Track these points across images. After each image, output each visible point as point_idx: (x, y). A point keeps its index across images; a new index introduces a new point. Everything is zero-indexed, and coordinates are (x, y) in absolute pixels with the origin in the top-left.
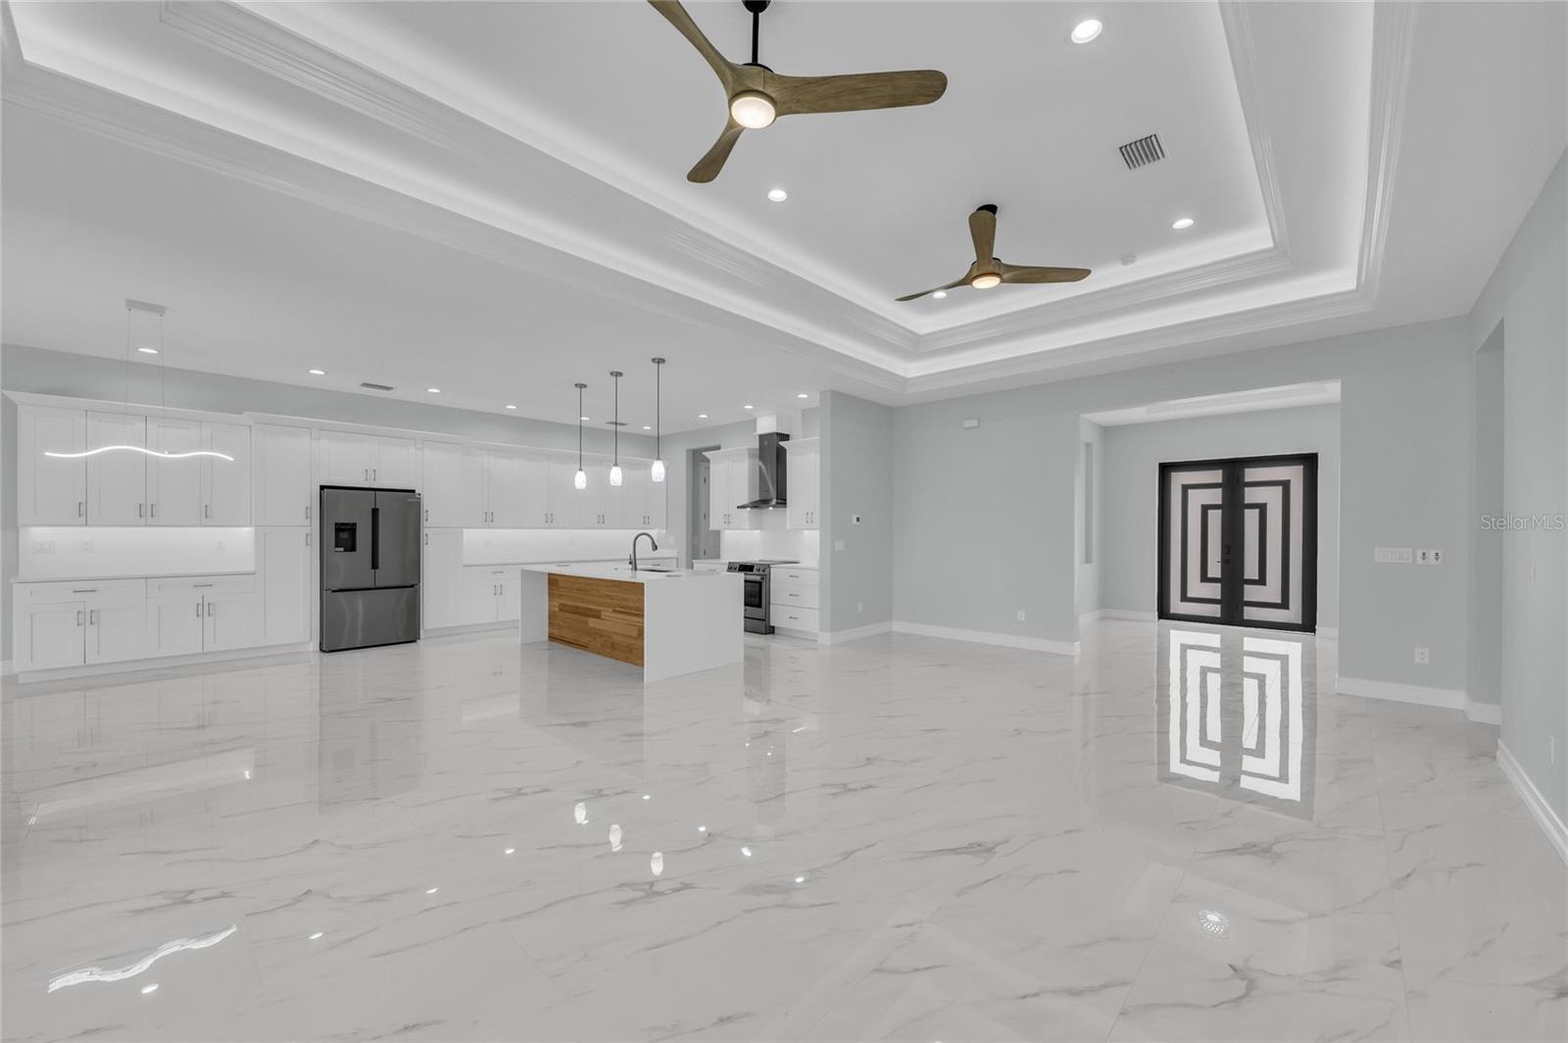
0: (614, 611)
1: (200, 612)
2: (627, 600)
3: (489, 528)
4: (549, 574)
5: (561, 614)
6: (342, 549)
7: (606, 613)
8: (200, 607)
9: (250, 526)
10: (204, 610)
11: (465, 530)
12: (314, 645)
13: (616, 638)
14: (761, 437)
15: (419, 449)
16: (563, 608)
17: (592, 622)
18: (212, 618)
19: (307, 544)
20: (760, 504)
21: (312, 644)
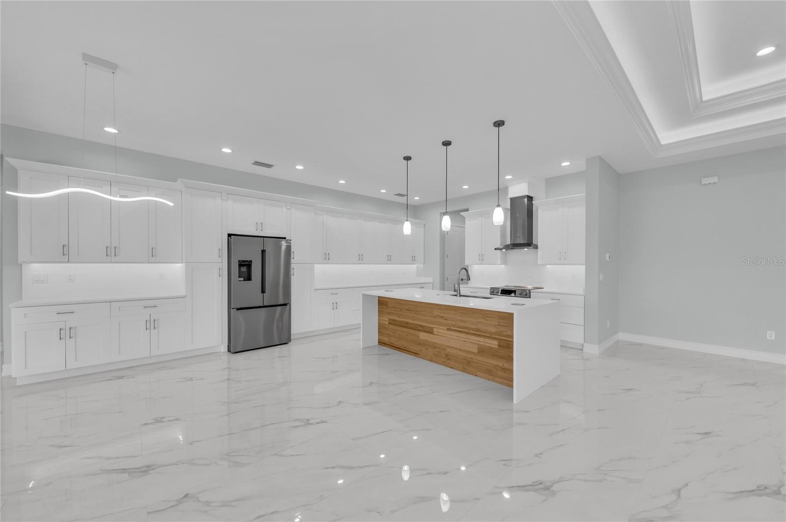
0: (448, 329)
1: (148, 327)
2: (464, 322)
3: (326, 263)
4: (379, 297)
5: (391, 326)
6: (242, 279)
7: (440, 330)
8: (148, 323)
9: (182, 262)
10: (151, 325)
11: (315, 265)
12: (224, 348)
13: (452, 351)
14: (512, 199)
15: (289, 209)
16: (392, 322)
17: (423, 336)
18: (156, 330)
19: (220, 276)
20: (515, 246)
21: (222, 346)
